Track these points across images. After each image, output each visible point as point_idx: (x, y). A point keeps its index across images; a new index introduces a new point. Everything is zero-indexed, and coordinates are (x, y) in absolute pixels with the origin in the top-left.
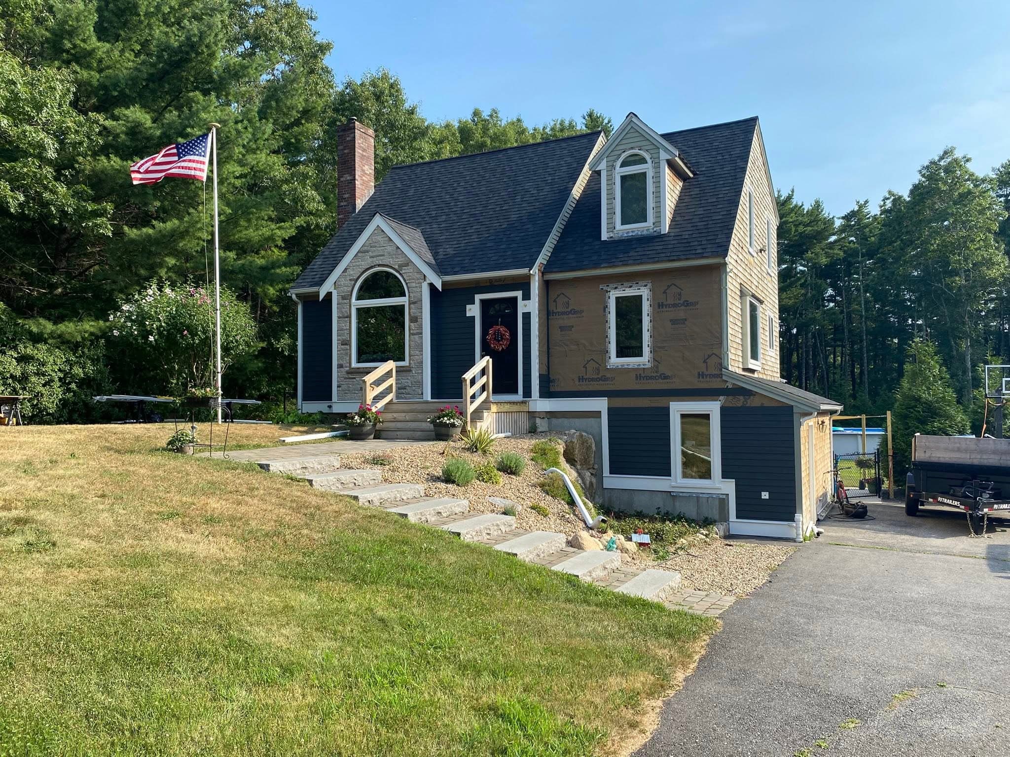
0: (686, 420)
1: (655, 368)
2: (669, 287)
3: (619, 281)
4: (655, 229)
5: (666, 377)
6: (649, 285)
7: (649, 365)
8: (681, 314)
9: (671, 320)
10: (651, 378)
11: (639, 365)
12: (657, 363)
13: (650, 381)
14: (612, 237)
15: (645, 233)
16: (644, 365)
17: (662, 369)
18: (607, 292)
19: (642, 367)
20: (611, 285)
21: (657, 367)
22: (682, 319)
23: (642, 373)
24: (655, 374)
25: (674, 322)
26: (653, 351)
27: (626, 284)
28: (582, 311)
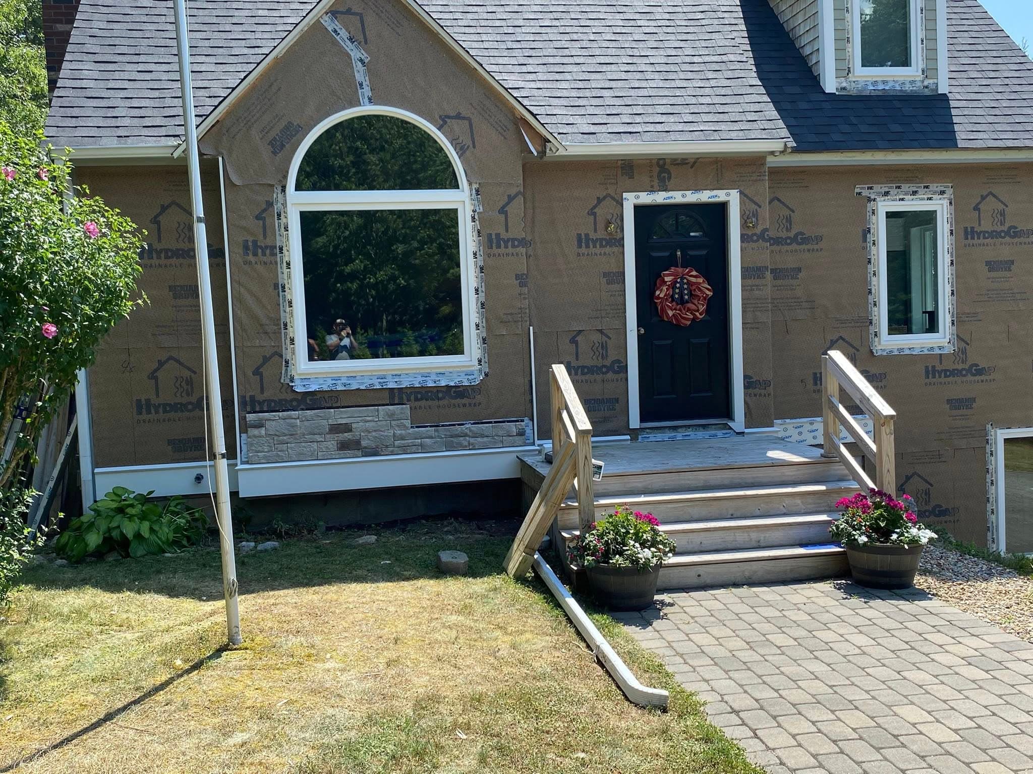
0: (1015, 448)
1: (961, 353)
2: (983, 198)
3: (892, 182)
4: (926, 83)
5: (980, 372)
6: (949, 192)
7: (949, 349)
8: (1004, 250)
9: (988, 263)
10: (954, 373)
11: (932, 348)
12: (963, 345)
13: (951, 379)
14: (844, 89)
15: (908, 88)
16: (940, 348)
17: (974, 357)
18: (869, 200)
19: (938, 352)
20: (877, 188)
21: (964, 351)
22: (1006, 262)
23: (937, 364)
24: (960, 367)
25: (992, 266)
26: (958, 321)
27: (905, 187)
28: (819, 239)
